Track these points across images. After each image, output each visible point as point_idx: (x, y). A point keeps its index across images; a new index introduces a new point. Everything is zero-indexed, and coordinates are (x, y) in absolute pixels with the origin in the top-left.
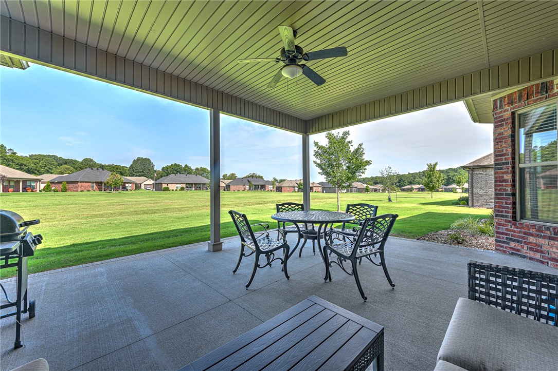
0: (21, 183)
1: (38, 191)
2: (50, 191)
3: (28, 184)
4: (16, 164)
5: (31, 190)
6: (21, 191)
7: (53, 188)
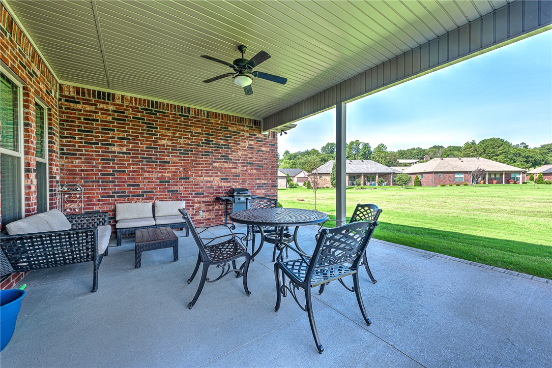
0: (504, 176)
1: (521, 183)
2: (542, 183)
3: (513, 176)
4: (523, 157)
5: (513, 182)
7: (545, 180)
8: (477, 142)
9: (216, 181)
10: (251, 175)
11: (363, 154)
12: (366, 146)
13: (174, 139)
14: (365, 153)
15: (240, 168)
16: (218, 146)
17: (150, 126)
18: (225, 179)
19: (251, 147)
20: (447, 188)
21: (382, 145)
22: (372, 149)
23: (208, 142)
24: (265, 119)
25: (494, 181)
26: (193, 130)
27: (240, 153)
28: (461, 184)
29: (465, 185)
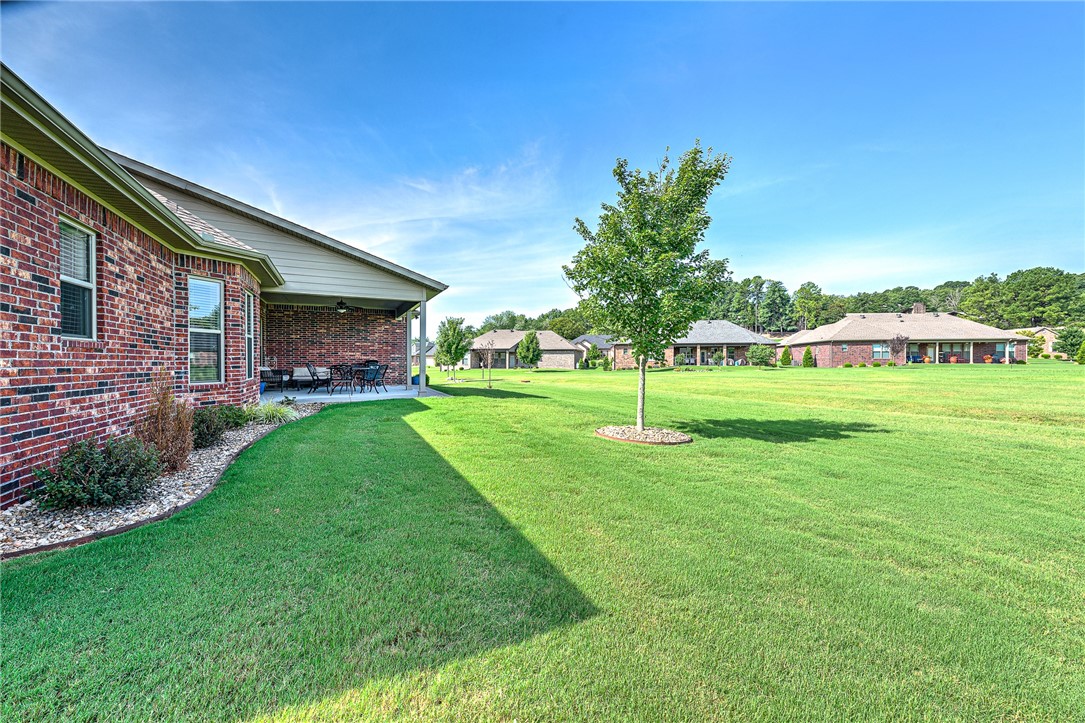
0: (971, 348)
1: (1007, 362)
5: (990, 360)
6: (971, 362)
8: (1002, 277)
9: (358, 355)
10: (386, 351)
11: (769, 304)
12: (777, 287)
13: (328, 329)
14: (774, 302)
15: (377, 346)
16: (358, 331)
17: (313, 321)
18: (365, 354)
19: (386, 330)
20: (856, 370)
21: (811, 285)
22: (790, 293)
23: (351, 329)
24: (398, 309)
25: (953, 359)
26: (341, 321)
27: (377, 335)
28: (884, 363)
29: (890, 365)
